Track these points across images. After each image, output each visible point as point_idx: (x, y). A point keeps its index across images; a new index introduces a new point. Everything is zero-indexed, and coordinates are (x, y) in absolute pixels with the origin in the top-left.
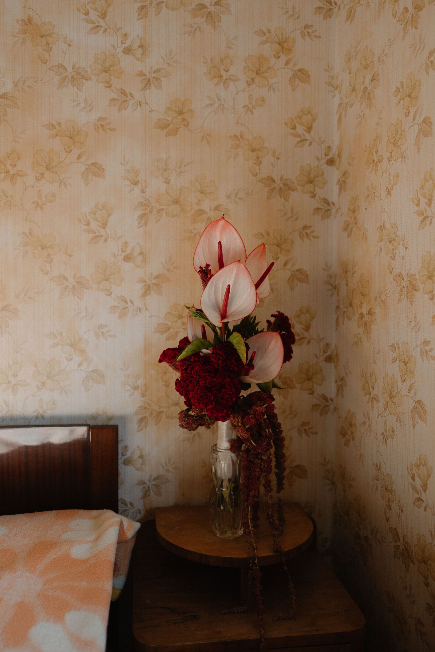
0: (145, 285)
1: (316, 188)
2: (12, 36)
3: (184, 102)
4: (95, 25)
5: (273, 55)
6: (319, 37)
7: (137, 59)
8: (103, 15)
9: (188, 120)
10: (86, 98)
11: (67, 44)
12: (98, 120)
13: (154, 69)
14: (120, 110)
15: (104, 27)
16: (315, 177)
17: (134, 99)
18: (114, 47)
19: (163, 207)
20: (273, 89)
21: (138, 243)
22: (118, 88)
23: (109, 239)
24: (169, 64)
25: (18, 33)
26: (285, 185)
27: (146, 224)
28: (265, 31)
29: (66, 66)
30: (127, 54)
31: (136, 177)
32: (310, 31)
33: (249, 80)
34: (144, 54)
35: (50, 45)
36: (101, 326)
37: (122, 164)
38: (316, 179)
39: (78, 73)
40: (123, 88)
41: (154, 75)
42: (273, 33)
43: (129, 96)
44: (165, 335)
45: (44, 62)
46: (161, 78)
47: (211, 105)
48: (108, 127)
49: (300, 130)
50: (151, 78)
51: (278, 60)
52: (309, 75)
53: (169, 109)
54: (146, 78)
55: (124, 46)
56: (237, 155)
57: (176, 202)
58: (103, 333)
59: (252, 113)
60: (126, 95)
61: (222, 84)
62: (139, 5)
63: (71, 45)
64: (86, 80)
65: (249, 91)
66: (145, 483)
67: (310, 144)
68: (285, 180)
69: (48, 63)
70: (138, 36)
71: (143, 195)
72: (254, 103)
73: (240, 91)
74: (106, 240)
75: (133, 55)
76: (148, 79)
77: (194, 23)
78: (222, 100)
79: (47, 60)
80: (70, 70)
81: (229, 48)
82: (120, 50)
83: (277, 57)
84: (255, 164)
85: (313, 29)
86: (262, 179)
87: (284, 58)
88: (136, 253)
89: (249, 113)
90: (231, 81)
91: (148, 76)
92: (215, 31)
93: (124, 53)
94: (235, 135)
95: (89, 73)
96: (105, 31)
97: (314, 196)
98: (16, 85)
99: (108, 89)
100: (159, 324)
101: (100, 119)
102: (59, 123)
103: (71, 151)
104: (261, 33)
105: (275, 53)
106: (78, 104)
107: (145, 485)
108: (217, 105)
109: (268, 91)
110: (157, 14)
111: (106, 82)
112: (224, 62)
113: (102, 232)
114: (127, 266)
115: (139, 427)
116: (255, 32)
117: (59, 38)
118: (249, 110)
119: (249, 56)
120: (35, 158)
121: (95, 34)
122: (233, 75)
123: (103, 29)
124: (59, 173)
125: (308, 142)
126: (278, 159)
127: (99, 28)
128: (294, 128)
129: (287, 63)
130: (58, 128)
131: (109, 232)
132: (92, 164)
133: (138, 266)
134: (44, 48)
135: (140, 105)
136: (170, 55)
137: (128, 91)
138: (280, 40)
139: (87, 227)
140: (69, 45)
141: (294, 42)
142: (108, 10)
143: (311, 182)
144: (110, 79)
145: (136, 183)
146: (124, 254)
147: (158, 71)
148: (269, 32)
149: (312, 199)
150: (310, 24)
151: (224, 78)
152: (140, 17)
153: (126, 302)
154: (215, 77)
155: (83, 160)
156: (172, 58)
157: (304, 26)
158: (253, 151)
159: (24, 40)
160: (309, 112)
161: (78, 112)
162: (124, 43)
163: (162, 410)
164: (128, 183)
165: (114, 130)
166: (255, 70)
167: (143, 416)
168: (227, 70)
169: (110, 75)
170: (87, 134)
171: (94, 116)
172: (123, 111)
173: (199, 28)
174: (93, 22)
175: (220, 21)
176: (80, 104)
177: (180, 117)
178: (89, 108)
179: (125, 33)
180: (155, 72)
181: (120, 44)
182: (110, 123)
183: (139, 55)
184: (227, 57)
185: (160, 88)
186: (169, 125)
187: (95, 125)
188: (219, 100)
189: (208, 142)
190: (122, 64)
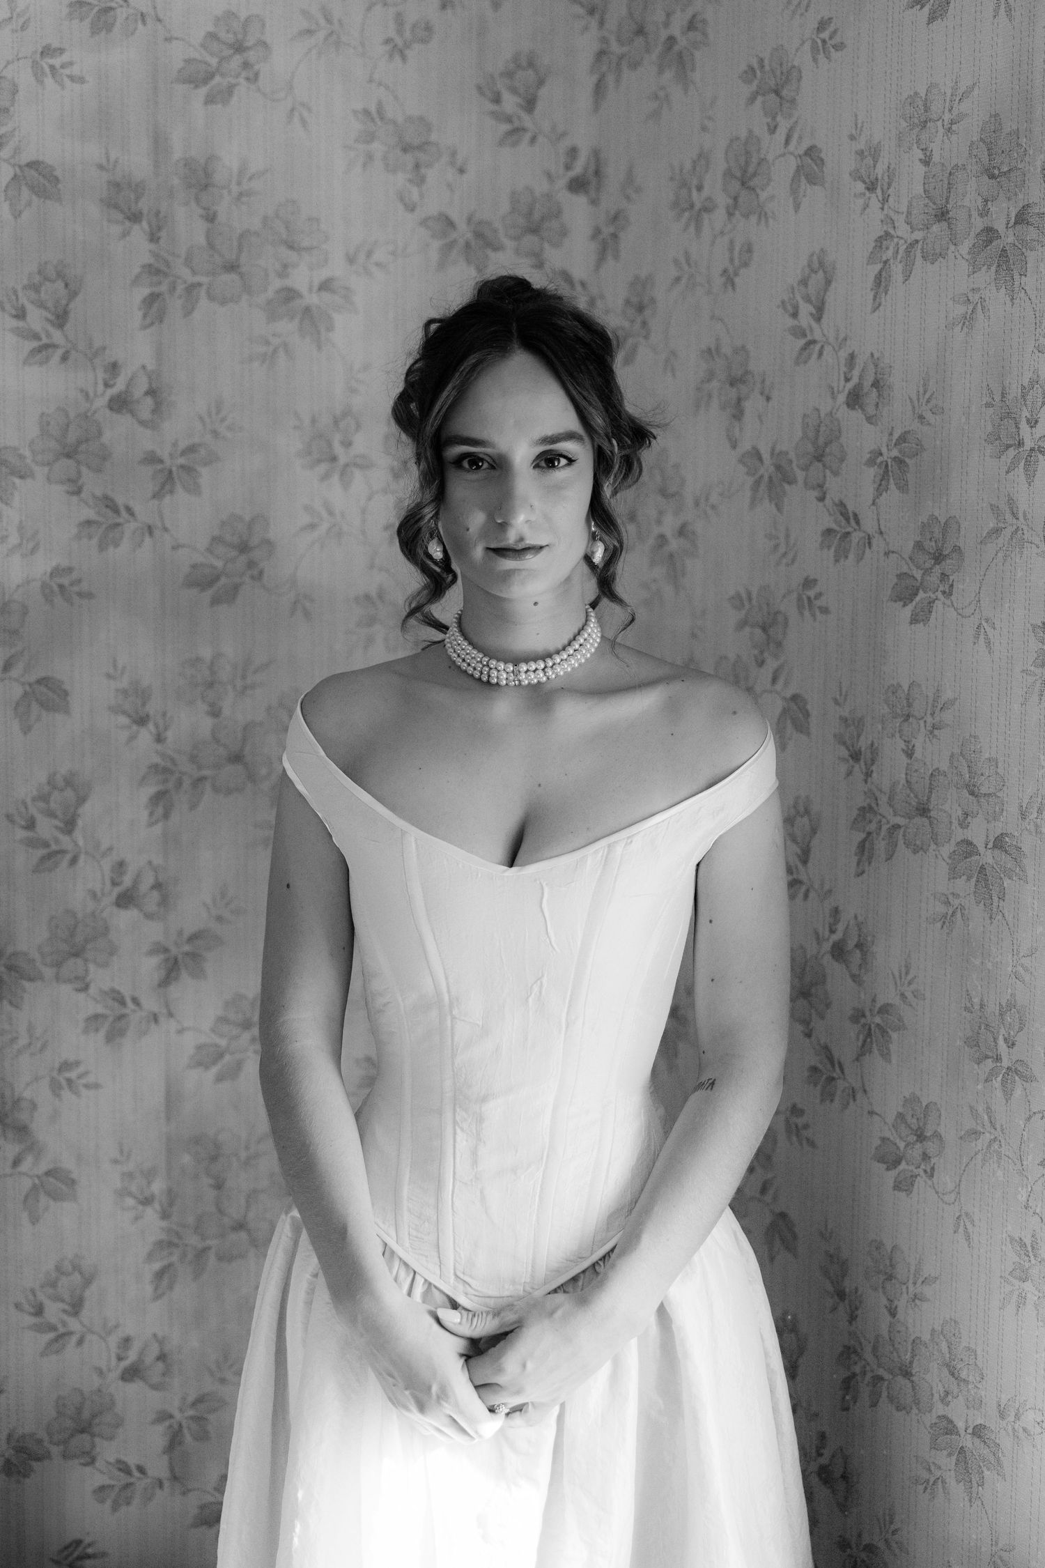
0: (167, 960)
3: (251, 521)
4: (41, 343)
7: (142, 423)
8: (61, 319)
9: (260, 566)
10: (21, 521)
12: (51, 574)
13: (183, 445)
14: (102, 547)
15: (63, 347)
17: (136, 520)
18: (87, 395)
19: (205, 772)
21: (150, 863)
22: (98, 493)
23: (82, 858)
24: (215, 433)
27: (166, 816)
30: (119, 412)
31: (144, 704)
33: (396, 464)
34: (157, 410)
36: (66, 1066)
37: (109, 676)
40: (110, 494)
41: (181, 461)
43: (123, 513)
44: (214, 1070)
46: (197, 468)
47: (312, 526)
48: (76, 589)
50: (174, 469)
53: (216, 540)
54: (161, 471)
55: (111, 392)
57: (237, 758)
58: (69, 1081)
60: (116, 511)
61: (336, 476)
62: (146, 291)
64: (21, 477)
65: (397, 492)
66: (171, 1416)
70: (144, 367)
71: (159, 747)
73: (377, 493)
74: (74, 861)
75: (133, 415)
76: (166, 471)
77: (273, 335)
78: (337, 513)
81: (353, 391)
82: (101, 402)
88: (144, 886)
90: (356, 470)
91: (168, 462)
92: (319, 352)
93: (111, 409)
94: (366, 595)
95: (27, 460)
96: (64, 358)
99: (75, 499)
100: (199, 1048)
101: (56, 572)
107: (172, 1421)
108: (324, 527)
110: (188, 312)
111: (69, 480)
112: (342, 425)
113: (65, 841)
114: (124, 919)
115: (156, 1289)
121: (41, 363)
122: (361, 456)
123: (60, 352)
127: (50, 350)
131: (81, 843)
132: (39, 682)
133: (149, 916)
135: (151, 533)
136: (218, 413)
137: (120, 500)
139: (30, 834)
142: (71, 306)
144: (79, 473)
145: (142, 721)
146: (117, 890)
147: (191, 449)
151: (342, 461)
152: (148, 321)
153: (123, 1003)
154: (319, 461)
155: (15, 672)
156: (223, 420)
162: (111, 386)
163: (209, 1242)
164: (124, 720)
165: (89, 595)
167: (165, 1262)
168: (347, 444)
169: (78, 462)
170: (25, 611)
171: (42, 566)
172: (111, 549)
173: (285, 345)
174: (36, 337)
175: (330, 328)
176: (7, 537)
177: (243, 559)
178: (31, 545)
179: (112, 360)
180: (183, 453)
181: (101, 387)
182: (80, 581)
183: (145, 414)
184: (347, 413)
185: (195, 489)
186: (217, 578)
187: (44, 586)
188: (331, 513)
189: (307, 614)
190: (107, 437)
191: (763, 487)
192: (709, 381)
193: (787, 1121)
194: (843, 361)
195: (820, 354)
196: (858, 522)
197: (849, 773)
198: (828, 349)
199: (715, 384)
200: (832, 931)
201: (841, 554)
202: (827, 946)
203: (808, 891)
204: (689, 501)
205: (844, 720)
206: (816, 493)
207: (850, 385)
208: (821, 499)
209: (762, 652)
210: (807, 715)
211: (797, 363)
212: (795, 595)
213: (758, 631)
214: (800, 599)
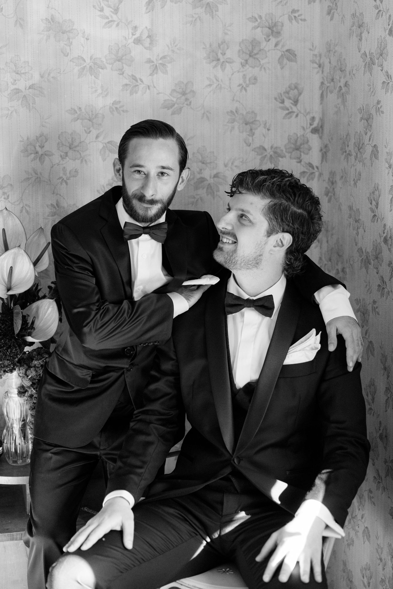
1: (302, 154)
2: (38, 33)
3: (187, 84)
4: (109, 20)
5: (263, 39)
6: (305, 20)
7: (146, 48)
8: (116, 11)
9: (190, 100)
10: (102, 85)
11: (85, 38)
12: (113, 103)
13: (161, 56)
14: (131, 94)
15: (117, 21)
16: (301, 145)
17: (143, 84)
18: (126, 38)
20: (264, 68)
22: (130, 74)
24: (173, 51)
25: (43, 31)
26: (275, 153)
28: (257, 17)
29: (84, 58)
30: (137, 44)
32: (296, 15)
33: (243, 61)
34: (151, 43)
35: (71, 40)
38: (302, 147)
39: (95, 64)
40: (134, 74)
41: (160, 62)
42: (264, 19)
43: (139, 81)
45: (66, 55)
46: (166, 64)
47: (210, 85)
48: (122, 109)
49: (288, 103)
50: (158, 65)
51: (268, 43)
52: (296, 55)
53: (174, 90)
54: (153, 65)
55: (134, 37)
56: (233, 128)
59: (246, 90)
61: (219, 66)
63: (89, 39)
64: (102, 69)
65: (243, 72)
67: (297, 116)
68: (275, 148)
69: (69, 56)
70: (146, 27)
72: (248, 82)
73: (235, 72)
75: (142, 45)
76: (155, 66)
77: (195, 14)
78: (220, 80)
79: (68, 53)
80: (88, 61)
81: (226, 34)
82: (131, 41)
83: (267, 40)
84: (248, 135)
85: (299, 13)
86: (255, 148)
87: (273, 40)
89: (244, 91)
90: (227, 64)
91: (155, 63)
92: (213, 19)
93: (134, 43)
94: (231, 111)
95: (104, 63)
96: (118, 25)
97: (300, 162)
98: (42, 77)
99: (121, 76)
101: (115, 103)
102: (80, 108)
103: (90, 132)
104: (253, 19)
105: (265, 37)
106: (96, 91)
108: (215, 86)
109: (260, 71)
110: (163, 7)
111: (119, 69)
112: (221, 47)
116: (248, 19)
117: (78, 34)
118: (243, 88)
119: (243, 40)
120: (60, 140)
121: (109, 28)
122: (229, 58)
123: (116, 23)
124: (80, 152)
125: (295, 114)
126: (268, 130)
127: (112, 22)
128: (283, 102)
129: (276, 45)
130: (79, 113)
132: (108, 143)
134: (66, 43)
135: (149, 89)
136: (174, 44)
137: (138, 76)
138: (270, 25)
140: (87, 39)
141: (282, 25)
142: (120, 6)
143: (297, 149)
144: (123, 67)
147: (164, 57)
148: (260, 17)
149: (299, 164)
150: (296, 9)
151: (222, 60)
152: (148, 10)
154: (213, 61)
155: (100, 139)
156: (176, 46)
157: (291, 11)
158: (246, 124)
159: (48, 37)
160: (296, 88)
161: (96, 98)
162: (134, 35)
165: (127, 111)
166: (248, 53)
168: (224, 54)
169: (122, 63)
170: (103, 117)
171: (109, 101)
172: (134, 94)
173: (199, 17)
174: (107, 18)
175: (217, 11)
176: (97, 90)
177: (183, 98)
178: (105, 93)
179: (135, 25)
180: (161, 59)
181: (131, 35)
182: (123, 106)
183: (147, 45)
184: (223, 42)
185: (166, 72)
186: (174, 105)
187: (110, 108)
188: (217, 80)
189: (208, 118)
190: (133, 54)
191: (367, 65)
192: (353, 26)
193: (372, 306)
194: (388, 18)
195: (382, 15)
196: (391, 79)
197: (388, 173)
198: (384, 14)
199: (355, 27)
200: (384, 233)
201: (387, 91)
202: (382, 238)
203: (378, 218)
204: (348, 73)
205: (387, 153)
206: (380, 68)
207: (390, 27)
208: (382, 70)
209: (366, 129)
210: (378, 152)
211: (376, 19)
212: (375, 106)
213: (365, 121)
214: (376, 109)
